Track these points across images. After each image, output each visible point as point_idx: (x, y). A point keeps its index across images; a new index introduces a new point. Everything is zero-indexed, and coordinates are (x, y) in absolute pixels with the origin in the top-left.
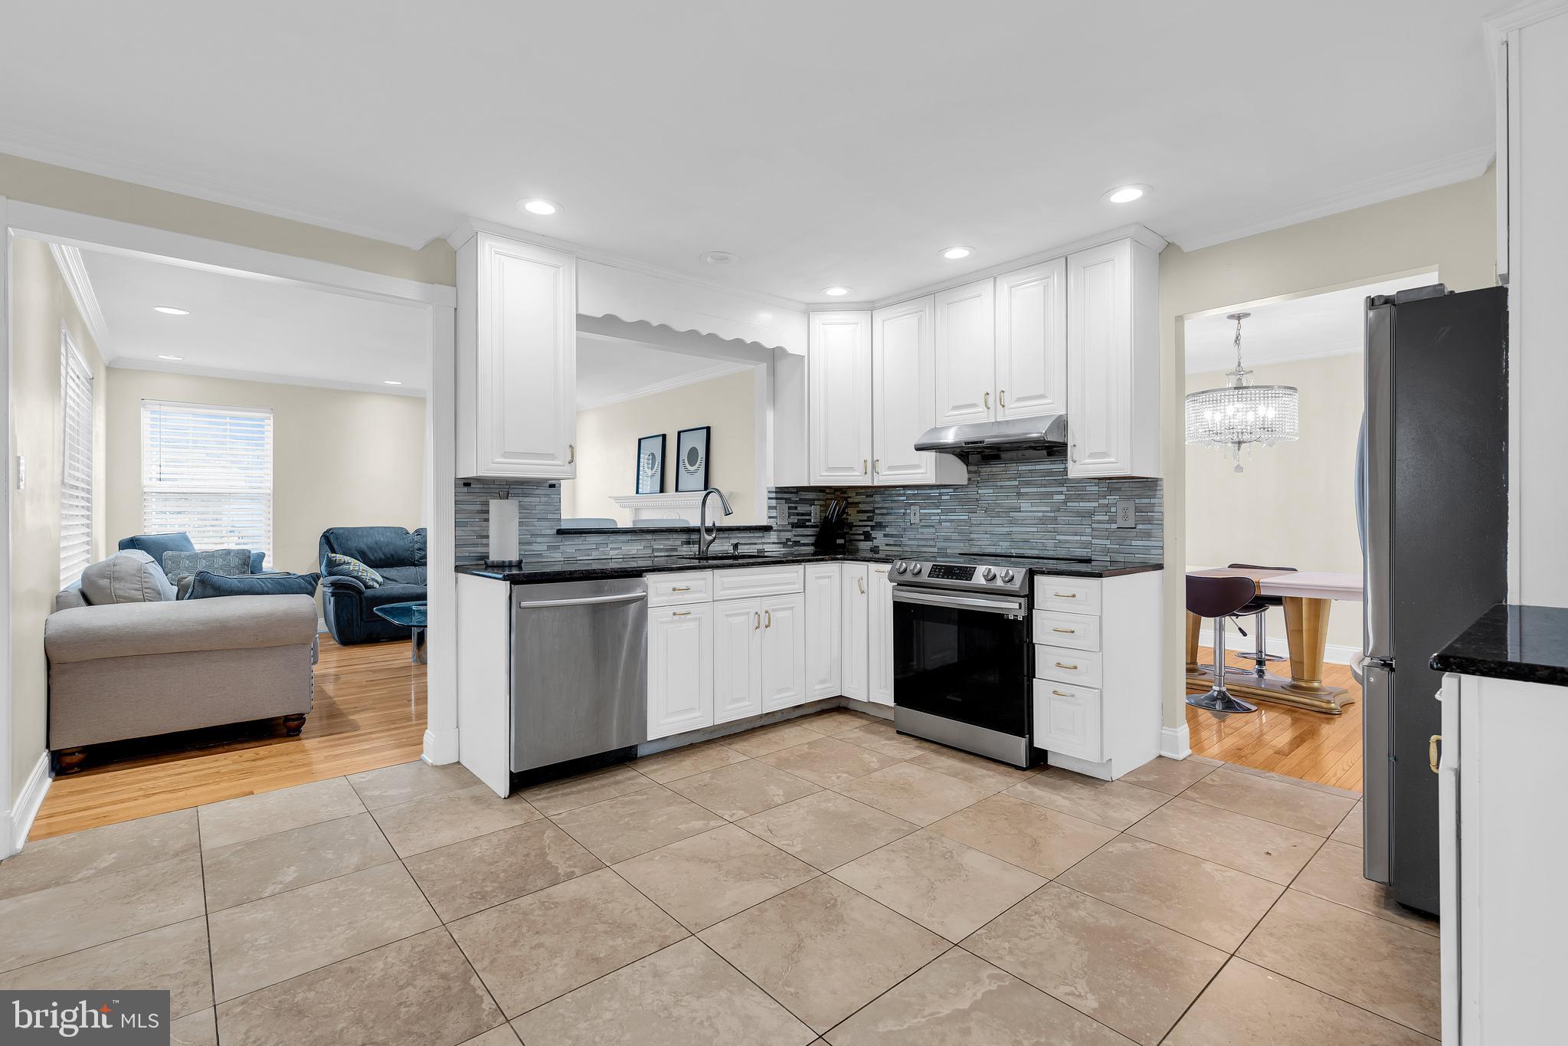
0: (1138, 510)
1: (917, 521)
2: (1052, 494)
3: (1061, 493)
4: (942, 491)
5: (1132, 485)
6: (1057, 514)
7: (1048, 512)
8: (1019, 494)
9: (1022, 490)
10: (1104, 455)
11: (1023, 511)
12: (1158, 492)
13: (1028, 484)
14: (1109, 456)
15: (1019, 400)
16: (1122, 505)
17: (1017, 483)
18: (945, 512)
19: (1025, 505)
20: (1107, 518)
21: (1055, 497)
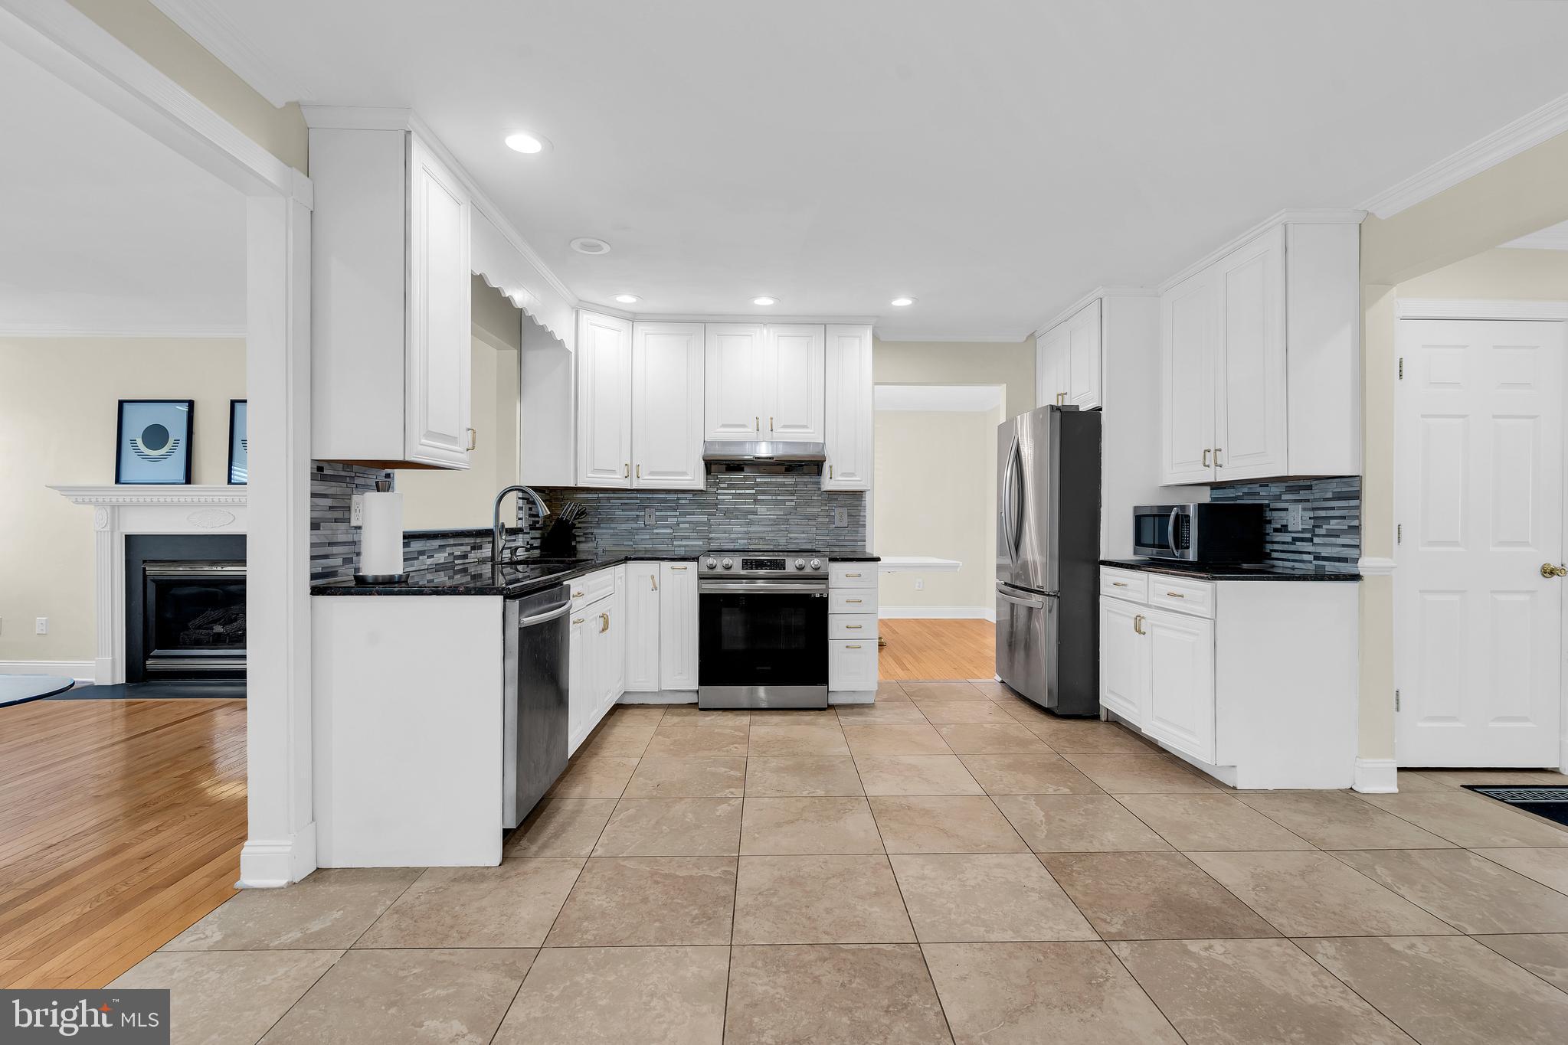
0: (849, 515)
1: (653, 523)
2: (784, 501)
3: (792, 501)
4: (679, 496)
5: (845, 496)
6: (788, 517)
7: (781, 515)
8: (756, 501)
9: (759, 498)
10: (852, 474)
11: (760, 515)
12: (863, 502)
13: (764, 493)
14: (855, 476)
15: (785, 426)
16: (838, 510)
17: (754, 491)
18: (682, 514)
19: (761, 509)
20: (827, 520)
21: (787, 504)
